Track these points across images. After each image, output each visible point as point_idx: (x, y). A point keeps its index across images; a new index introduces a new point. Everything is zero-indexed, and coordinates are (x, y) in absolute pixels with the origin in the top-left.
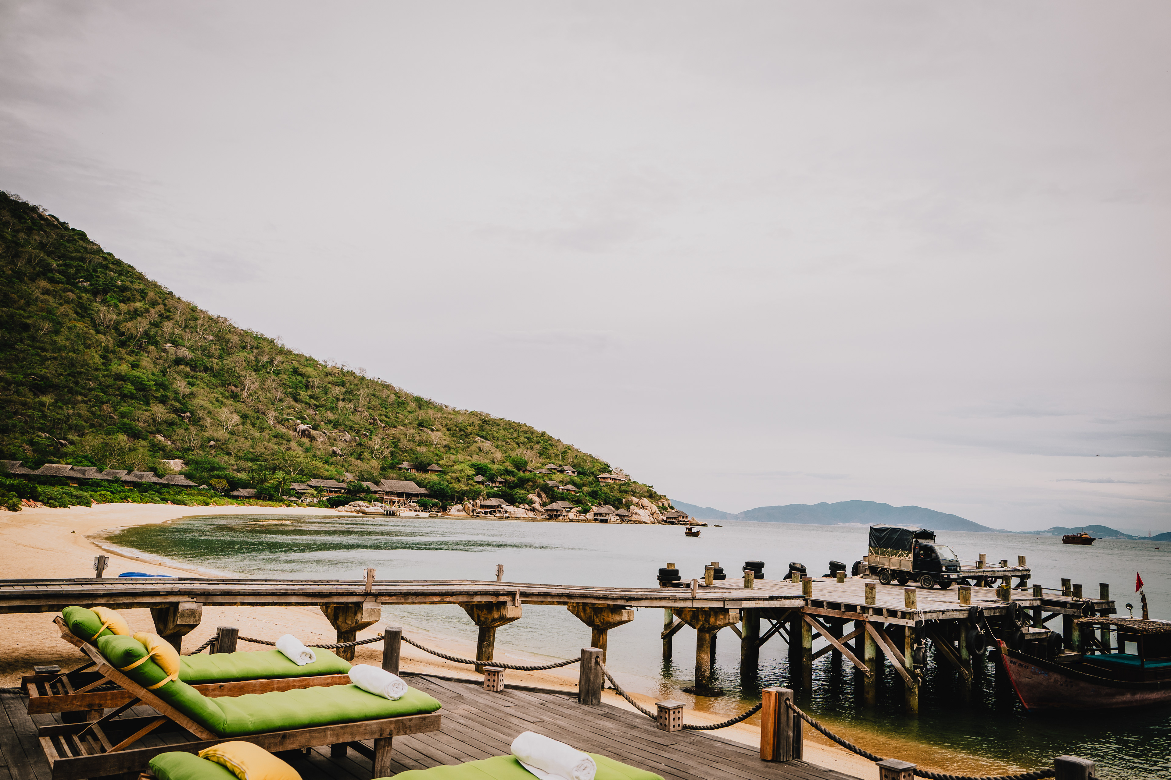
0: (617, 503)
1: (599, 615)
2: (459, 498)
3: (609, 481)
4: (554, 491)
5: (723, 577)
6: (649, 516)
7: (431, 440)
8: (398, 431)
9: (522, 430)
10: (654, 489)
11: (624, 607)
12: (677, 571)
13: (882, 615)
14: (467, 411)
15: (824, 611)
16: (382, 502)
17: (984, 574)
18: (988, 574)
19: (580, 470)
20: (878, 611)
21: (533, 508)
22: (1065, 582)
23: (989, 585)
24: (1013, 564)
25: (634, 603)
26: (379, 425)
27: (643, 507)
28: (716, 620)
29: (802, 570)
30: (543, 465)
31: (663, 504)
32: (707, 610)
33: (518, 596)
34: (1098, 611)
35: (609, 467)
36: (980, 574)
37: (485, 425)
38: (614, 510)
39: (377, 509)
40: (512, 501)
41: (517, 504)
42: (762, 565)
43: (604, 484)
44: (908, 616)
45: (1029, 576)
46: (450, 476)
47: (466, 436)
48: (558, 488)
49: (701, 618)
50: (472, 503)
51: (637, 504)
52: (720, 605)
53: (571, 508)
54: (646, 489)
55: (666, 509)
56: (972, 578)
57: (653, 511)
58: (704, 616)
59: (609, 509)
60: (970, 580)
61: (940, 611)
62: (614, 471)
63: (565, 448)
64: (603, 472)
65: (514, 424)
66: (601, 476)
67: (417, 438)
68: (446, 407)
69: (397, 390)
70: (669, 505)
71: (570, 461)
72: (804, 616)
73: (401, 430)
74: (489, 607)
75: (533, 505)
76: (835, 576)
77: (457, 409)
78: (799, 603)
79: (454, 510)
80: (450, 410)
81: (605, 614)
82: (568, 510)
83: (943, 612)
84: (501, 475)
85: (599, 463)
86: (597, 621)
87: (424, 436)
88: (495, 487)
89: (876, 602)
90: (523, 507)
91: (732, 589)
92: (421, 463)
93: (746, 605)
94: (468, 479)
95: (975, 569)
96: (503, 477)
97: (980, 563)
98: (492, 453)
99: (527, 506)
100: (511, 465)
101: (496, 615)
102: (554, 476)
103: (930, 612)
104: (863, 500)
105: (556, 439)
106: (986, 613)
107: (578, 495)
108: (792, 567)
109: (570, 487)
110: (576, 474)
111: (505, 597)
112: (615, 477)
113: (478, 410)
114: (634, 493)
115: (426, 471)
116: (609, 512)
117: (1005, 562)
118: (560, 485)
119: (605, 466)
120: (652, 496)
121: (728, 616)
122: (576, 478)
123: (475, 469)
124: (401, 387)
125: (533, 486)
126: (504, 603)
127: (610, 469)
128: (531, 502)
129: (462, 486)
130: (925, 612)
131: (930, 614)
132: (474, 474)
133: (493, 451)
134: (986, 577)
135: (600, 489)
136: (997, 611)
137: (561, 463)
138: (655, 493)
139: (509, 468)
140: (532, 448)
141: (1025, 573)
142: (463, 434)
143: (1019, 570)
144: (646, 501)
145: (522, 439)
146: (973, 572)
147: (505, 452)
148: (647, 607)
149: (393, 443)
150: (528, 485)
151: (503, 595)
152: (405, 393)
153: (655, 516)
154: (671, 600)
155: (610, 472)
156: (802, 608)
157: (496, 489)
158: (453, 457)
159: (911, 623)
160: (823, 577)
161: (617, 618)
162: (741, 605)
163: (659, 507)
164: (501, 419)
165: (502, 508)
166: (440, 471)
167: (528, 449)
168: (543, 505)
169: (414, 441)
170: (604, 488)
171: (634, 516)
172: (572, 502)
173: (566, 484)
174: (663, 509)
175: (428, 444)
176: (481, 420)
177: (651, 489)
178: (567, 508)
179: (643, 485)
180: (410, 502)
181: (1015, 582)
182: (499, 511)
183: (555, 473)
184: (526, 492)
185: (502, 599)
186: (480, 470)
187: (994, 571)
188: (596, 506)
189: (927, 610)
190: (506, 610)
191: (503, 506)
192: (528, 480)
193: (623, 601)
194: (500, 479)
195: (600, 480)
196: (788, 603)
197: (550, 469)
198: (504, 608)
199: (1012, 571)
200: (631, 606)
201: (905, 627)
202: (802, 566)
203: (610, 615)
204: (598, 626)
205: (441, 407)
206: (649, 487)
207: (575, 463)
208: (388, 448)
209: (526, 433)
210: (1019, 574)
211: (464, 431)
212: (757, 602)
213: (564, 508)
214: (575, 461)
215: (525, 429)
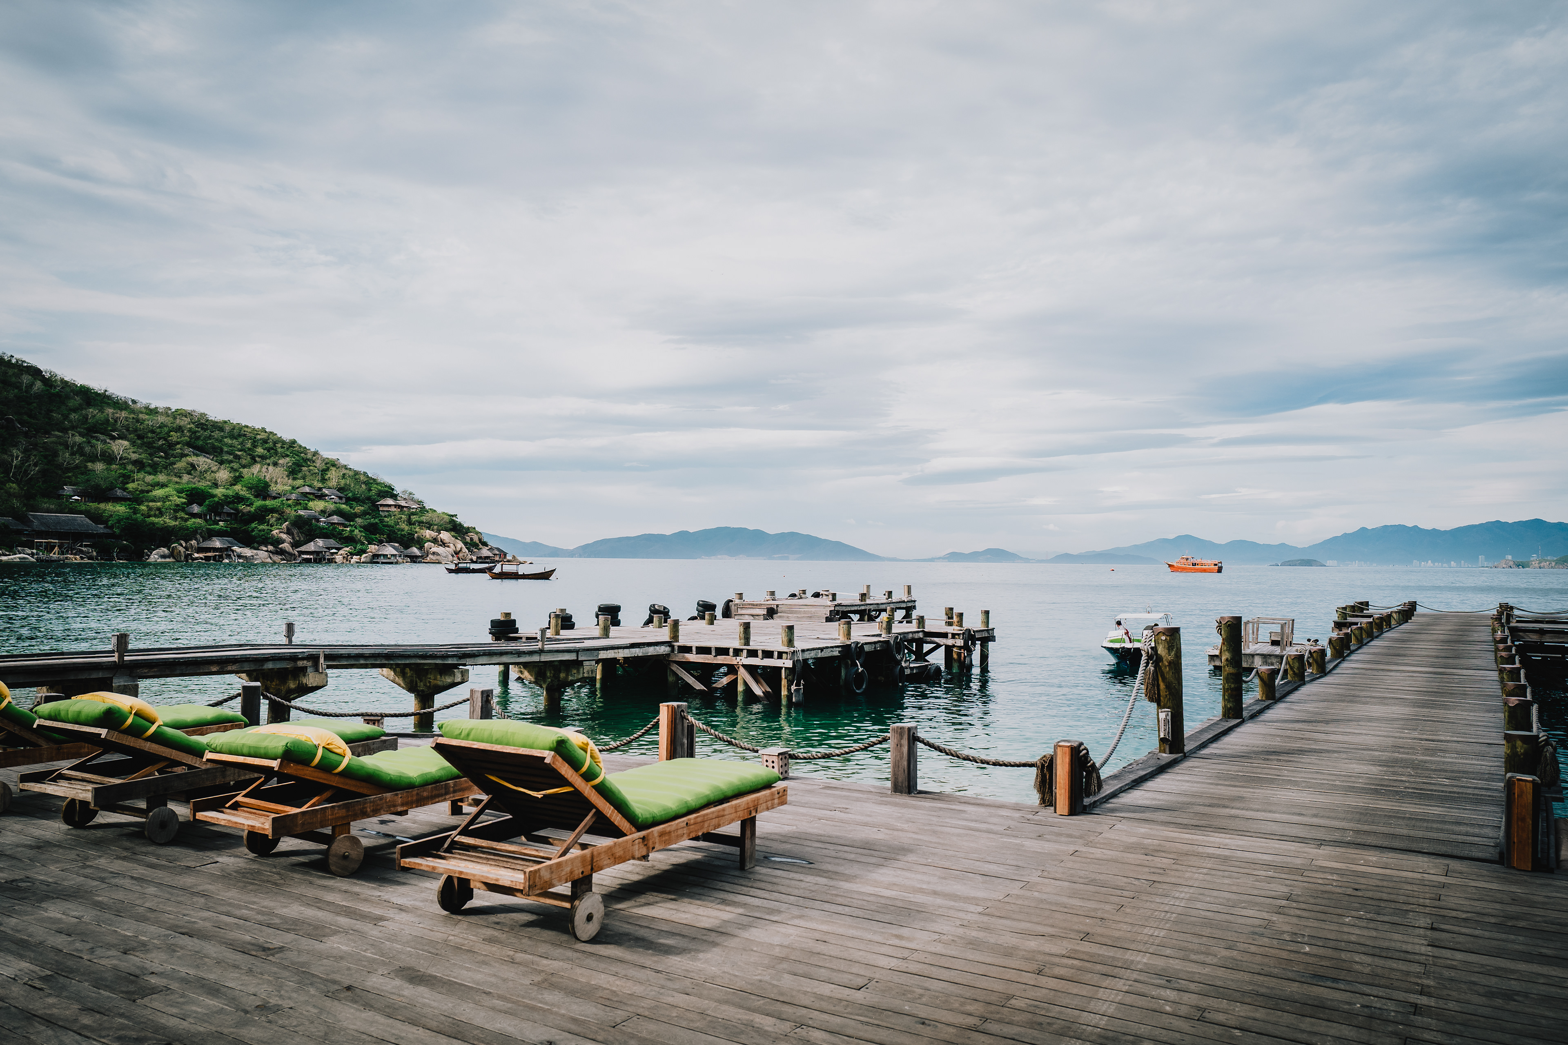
0: (406, 541)
1: (424, 678)
2: (165, 537)
3: (393, 509)
4: (311, 524)
5: (571, 626)
6: (453, 556)
7: (111, 452)
8: (53, 439)
9: (259, 437)
10: (459, 520)
11: (456, 666)
12: (515, 621)
13: (757, 656)
14: (169, 409)
15: (692, 657)
16: (31, 548)
17: (868, 608)
18: (872, 607)
19: (350, 495)
20: (753, 653)
21: (281, 549)
22: (950, 612)
23: (872, 619)
24: (899, 595)
25: (468, 661)
26: (18, 430)
27: (444, 544)
28: (567, 675)
29: (664, 613)
30: (293, 488)
31: (472, 539)
32: (556, 663)
33: (322, 660)
34: (978, 639)
35: (393, 489)
36: (863, 608)
37: (199, 429)
38: (402, 549)
39: (24, 558)
40: (249, 541)
41: (256, 545)
42: (616, 609)
43: (387, 514)
44: (784, 656)
45: (914, 607)
46: (148, 506)
47: (168, 446)
48: (318, 520)
49: (548, 674)
50: (184, 545)
51: (435, 541)
52: (571, 657)
53: (339, 549)
54: (447, 518)
55: (476, 545)
56: (855, 612)
57: (458, 549)
58: (553, 672)
59: (394, 547)
60: (852, 615)
61: (819, 649)
62: (400, 495)
63: (326, 464)
64: (384, 497)
65: (246, 429)
66: (381, 502)
67: (87, 449)
68: (134, 402)
69: (47, 375)
70: (480, 540)
71: (333, 483)
72: (669, 664)
73: (59, 437)
74: (283, 675)
75: (280, 546)
76: (703, 618)
77: (152, 406)
78: (663, 650)
79: (156, 556)
80: (141, 408)
81: (432, 677)
82: (334, 551)
83: (822, 649)
84: (229, 503)
85: (377, 484)
86: (421, 686)
87: (100, 446)
88: (220, 521)
89: (751, 643)
90: (265, 549)
91: (585, 639)
92: (97, 487)
93: (603, 655)
94: (176, 511)
95: (859, 602)
96: (231, 506)
97: (863, 596)
98: (212, 472)
99: (271, 548)
100: (244, 489)
101: (292, 685)
102: (311, 504)
103: (808, 650)
104: (732, 526)
105: (313, 450)
106: (867, 648)
107: (348, 529)
108: (654, 611)
109: (335, 519)
110: (344, 500)
111: (305, 662)
112: (403, 503)
113: (188, 407)
114: (429, 526)
115: (107, 500)
116: (395, 552)
117: (890, 593)
118: (320, 517)
119: (386, 489)
120: (457, 529)
121: (582, 669)
122: (344, 506)
123: (186, 495)
124: (53, 370)
125: (279, 519)
126: (304, 670)
127: (395, 492)
128: (278, 542)
129: (168, 521)
130: (803, 651)
131: (809, 652)
132: (184, 503)
133: (214, 468)
134: (869, 610)
135: (382, 521)
136: (878, 645)
137: (320, 485)
138: (460, 524)
139: (242, 493)
140: (275, 464)
141: (910, 604)
142: (164, 444)
143: (904, 602)
144: (445, 536)
145: (260, 450)
146: (856, 605)
147: (233, 470)
148: (485, 665)
149: (45, 457)
150: (272, 517)
151: (303, 659)
152: (62, 380)
153: (461, 555)
154: (514, 654)
155: (394, 497)
156: (668, 655)
157: (221, 523)
158: (149, 478)
159: (789, 664)
160: (689, 620)
161: (449, 680)
162: (597, 656)
163: (465, 544)
164: (225, 422)
165: (233, 551)
166: (129, 499)
167: (269, 465)
168: (295, 545)
169: (82, 454)
170: (386, 519)
171: (430, 556)
172: (340, 540)
173: (330, 515)
174: (472, 546)
175: (109, 458)
176: (193, 423)
177: (454, 518)
178: (333, 548)
179: (444, 513)
180: (81, 546)
181: (900, 614)
182: (229, 556)
183: (312, 500)
184: (269, 527)
185: (300, 664)
186: (195, 496)
187: (878, 604)
188: (375, 544)
189: (806, 647)
190: (307, 677)
191: (235, 548)
192: (273, 510)
193: (455, 659)
194: (226, 509)
195: (381, 509)
196: (651, 651)
197: (305, 494)
198: (304, 675)
199: (897, 602)
200: (465, 665)
201: (781, 668)
202: (665, 608)
203: (439, 677)
204: (423, 691)
205: (126, 403)
206: (452, 516)
207: (342, 485)
208: (35, 465)
209: (265, 441)
210: (904, 605)
211: (165, 440)
212: (616, 651)
213: (329, 548)
214: (343, 482)
215: (263, 436)
